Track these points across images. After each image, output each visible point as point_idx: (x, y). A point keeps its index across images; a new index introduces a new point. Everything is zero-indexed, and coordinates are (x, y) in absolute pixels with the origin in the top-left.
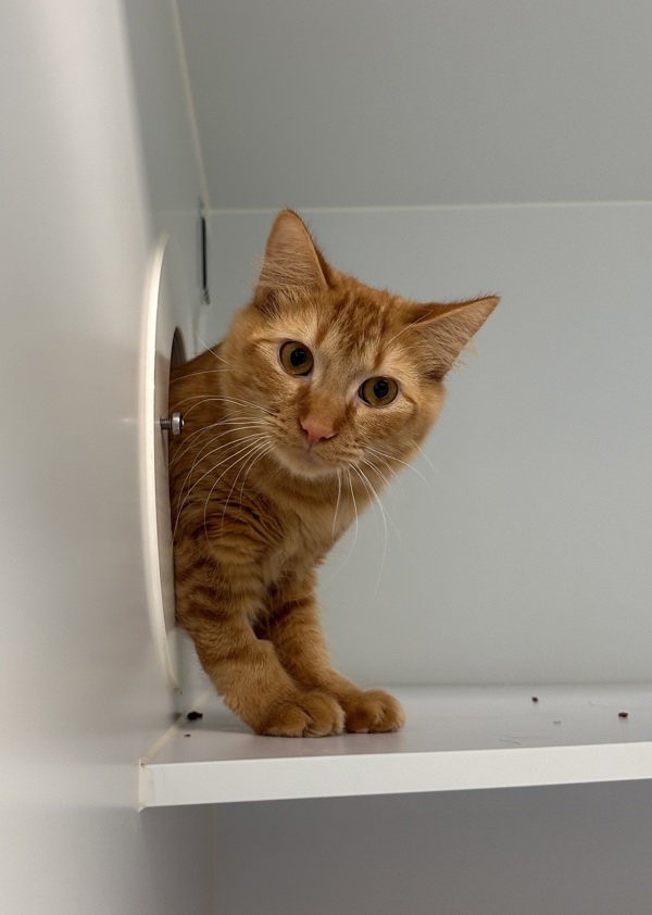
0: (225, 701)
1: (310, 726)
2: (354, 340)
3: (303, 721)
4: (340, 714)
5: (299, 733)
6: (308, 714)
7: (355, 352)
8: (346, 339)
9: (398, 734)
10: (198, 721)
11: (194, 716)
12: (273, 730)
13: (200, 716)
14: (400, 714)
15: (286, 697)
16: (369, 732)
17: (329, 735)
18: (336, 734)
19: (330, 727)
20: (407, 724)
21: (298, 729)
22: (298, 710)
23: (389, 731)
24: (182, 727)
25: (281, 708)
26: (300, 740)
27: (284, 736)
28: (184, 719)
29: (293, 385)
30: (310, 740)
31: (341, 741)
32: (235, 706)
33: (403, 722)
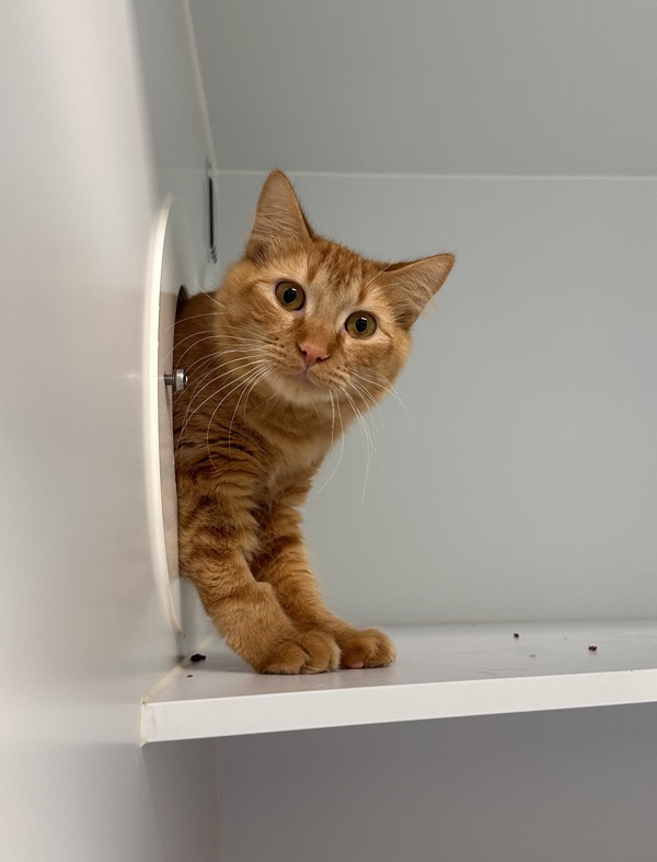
0: (227, 643)
1: (307, 663)
2: (341, 277)
3: (302, 658)
4: (337, 651)
5: (297, 670)
6: (307, 652)
7: (342, 286)
8: (334, 276)
9: (390, 668)
10: (201, 662)
11: (197, 659)
12: (273, 667)
13: (203, 658)
14: (392, 650)
15: (285, 636)
16: (363, 668)
17: (325, 672)
18: (332, 670)
19: (327, 664)
20: (397, 658)
21: (296, 666)
22: (298, 648)
23: (381, 666)
24: (186, 667)
25: (282, 646)
26: (297, 677)
27: (282, 673)
28: (187, 661)
29: (289, 317)
30: (307, 677)
31: (337, 676)
32: (237, 645)
33: (395, 658)
